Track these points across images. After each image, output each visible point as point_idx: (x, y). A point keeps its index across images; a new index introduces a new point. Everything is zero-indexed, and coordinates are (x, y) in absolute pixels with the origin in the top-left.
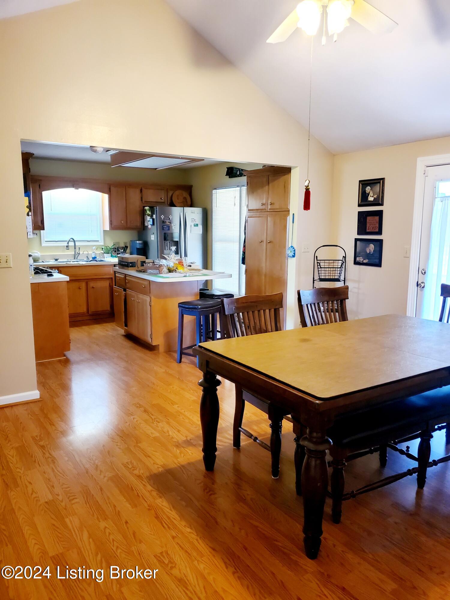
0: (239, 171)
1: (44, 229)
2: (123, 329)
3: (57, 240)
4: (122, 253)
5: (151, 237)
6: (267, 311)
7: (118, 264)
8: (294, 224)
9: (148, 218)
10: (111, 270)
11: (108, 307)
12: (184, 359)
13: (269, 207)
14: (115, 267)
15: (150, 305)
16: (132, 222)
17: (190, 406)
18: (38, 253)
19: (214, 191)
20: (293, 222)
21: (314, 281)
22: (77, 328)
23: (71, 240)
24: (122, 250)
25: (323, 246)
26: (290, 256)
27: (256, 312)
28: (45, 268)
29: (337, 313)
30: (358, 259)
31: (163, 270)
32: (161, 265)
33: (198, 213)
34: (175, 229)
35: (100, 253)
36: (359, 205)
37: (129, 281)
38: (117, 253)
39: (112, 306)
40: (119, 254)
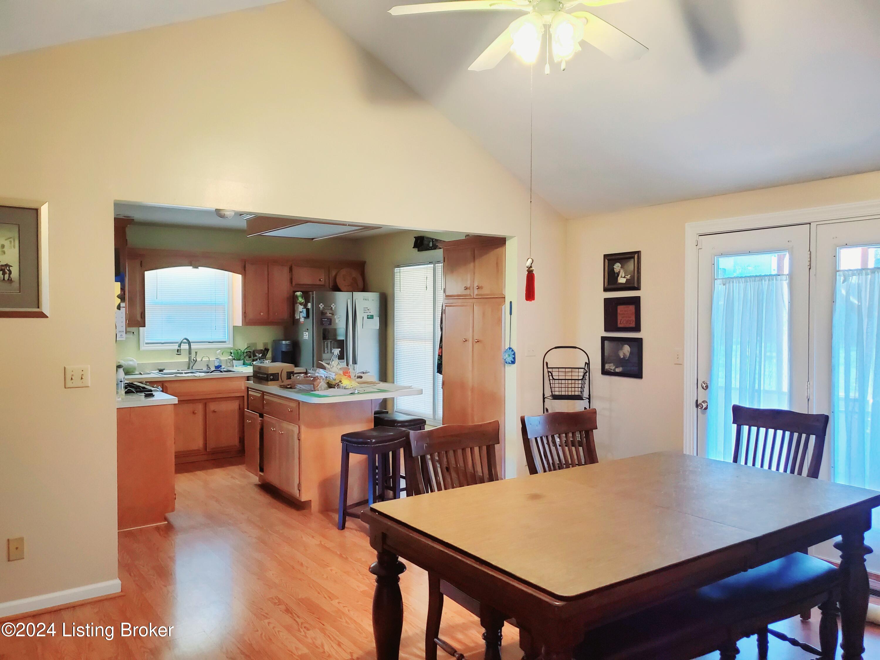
0: (433, 242)
1: (144, 326)
2: (256, 476)
3: (163, 342)
4: (259, 359)
5: (304, 334)
6: (476, 449)
7: (252, 375)
8: (512, 316)
9: (301, 308)
10: (243, 385)
11: (236, 442)
12: (349, 524)
13: (476, 292)
14: (248, 380)
15: (298, 438)
16: (276, 314)
17: (358, 602)
18: (133, 360)
19: (396, 269)
20: (511, 314)
21: (544, 398)
22: (186, 474)
23: (185, 341)
24: (261, 355)
25: (556, 348)
26: (508, 363)
27: (460, 452)
28: (142, 384)
29: (581, 448)
30: (607, 366)
31: (320, 385)
32: (317, 377)
33: (373, 300)
34: (340, 323)
35: (227, 360)
36: (605, 290)
37: (270, 403)
38: (253, 359)
39: (242, 440)
40: (255, 361)
